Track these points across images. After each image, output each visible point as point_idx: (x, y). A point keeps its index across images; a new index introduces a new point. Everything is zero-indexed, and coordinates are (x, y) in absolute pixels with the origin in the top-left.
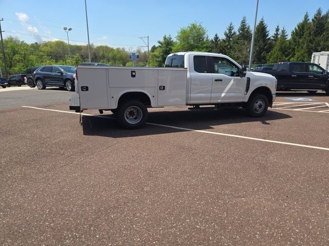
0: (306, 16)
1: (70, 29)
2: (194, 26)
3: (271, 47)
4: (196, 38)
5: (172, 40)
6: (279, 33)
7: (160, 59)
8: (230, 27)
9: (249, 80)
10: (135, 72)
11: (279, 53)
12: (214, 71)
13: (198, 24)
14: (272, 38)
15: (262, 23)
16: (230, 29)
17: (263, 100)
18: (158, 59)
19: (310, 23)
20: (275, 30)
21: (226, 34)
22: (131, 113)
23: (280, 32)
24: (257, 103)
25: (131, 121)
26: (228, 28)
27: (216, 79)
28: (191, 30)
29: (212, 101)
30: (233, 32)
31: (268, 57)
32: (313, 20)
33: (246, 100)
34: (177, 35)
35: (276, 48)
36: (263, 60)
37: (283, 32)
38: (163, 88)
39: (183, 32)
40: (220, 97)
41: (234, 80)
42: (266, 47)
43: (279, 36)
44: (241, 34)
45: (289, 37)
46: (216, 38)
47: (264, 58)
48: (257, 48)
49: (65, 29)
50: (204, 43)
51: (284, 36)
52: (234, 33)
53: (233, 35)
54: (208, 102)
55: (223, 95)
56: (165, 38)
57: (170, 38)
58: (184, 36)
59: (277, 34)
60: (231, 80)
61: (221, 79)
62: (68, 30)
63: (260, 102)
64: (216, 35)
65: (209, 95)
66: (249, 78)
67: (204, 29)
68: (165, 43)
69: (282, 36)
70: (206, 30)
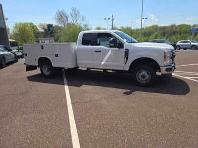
10: (42, 46)
33: (127, 69)
38: (57, 55)
40: (101, 64)
55: (103, 63)
60: (109, 51)
61: (100, 50)
63: (143, 73)
65: (92, 62)
66: (128, 50)
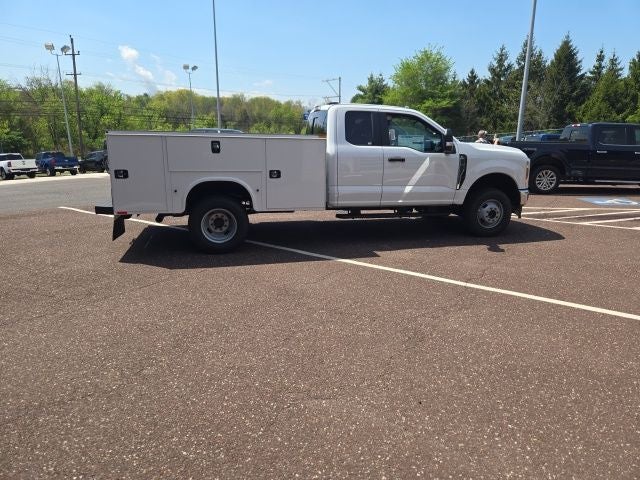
1: (194, 68)
2: (426, 55)
3: (586, 92)
4: (429, 79)
5: (384, 83)
6: (603, 64)
8: (501, 55)
9: (464, 160)
10: (218, 143)
11: (604, 105)
12: (387, 142)
13: (435, 52)
14: (589, 75)
15: (566, 45)
16: (501, 58)
17: (499, 200)
20: (596, 58)
21: (492, 70)
22: (219, 223)
23: (606, 62)
24: (485, 206)
25: (216, 239)
26: (496, 56)
27: (393, 156)
28: (422, 62)
29: (385, 202)
30: (506, 64)
31: (579, 114)
33: (460, 200)
34: (393, 73)
35: (597, 95)
37: (613, 61)
38: (276, 174)
39: (406, 67)
40: (402, 192)
41: (431, 160)
42: (574, 94)
43: (604, 71)
45: (625, 73)
46: (473, 77)
47: (571, 115)
48: (556, 97)
49: (186, 67)
50: (448, 88)
51: (614, 70)
52: (510, 66)
53: (506, 70)
54: (376, 202)
55: (408, 189)
56: (371, 80)
57: (382, 80)
58: (409, 75)
59: (599, 68)
60: (424, 159)
61: (402, 157)
62: (190, 70)
63: (491, 206)
64: (472, 72)
65: (377, 189)
66: (465, 156)
67: (447, 59)
68: (371, 90)
69: (610, 70)
70: (451, 62)
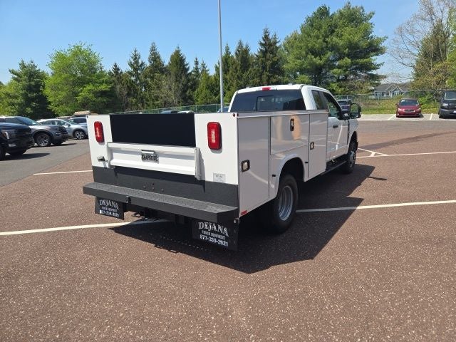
0: (227, 49)
2: (79, 50)
3: (194, 86)
5: (37, 69)
6: (199, 67)
7: (20, 100)
8: (136, 55)
11: (208, 91)
13: (85, 47)
14: (193, 73)
15: (177, 53)
16: (136, 58)
18: (16, 101)
19: (232, 57)
20: (194, 63)
21: (131, 65)
26: (132, 55)
28: (75, 54)
30: (140, 62)
31: (195, 97)
32: (236, 54)
35: (202, 85)
36: (189, 100)
38: (313, 146)
39: (60, 57)
42: (189, 84)
43: (200, 71)
44: (153, 65)
45: (212, 72)
46: (116, 69)
47: (190, 98)
48: (180, 85)
52: (142, 64)
53: (141, 66)
56: (23, 66)
57: (34, 66)
58: (63, 64)
59: (197, 68)
61: (336, 124)
64: (115, 65)
67: (96, 54)
68: (25, 74)
69: (203, 70)
70: (100, 57)
